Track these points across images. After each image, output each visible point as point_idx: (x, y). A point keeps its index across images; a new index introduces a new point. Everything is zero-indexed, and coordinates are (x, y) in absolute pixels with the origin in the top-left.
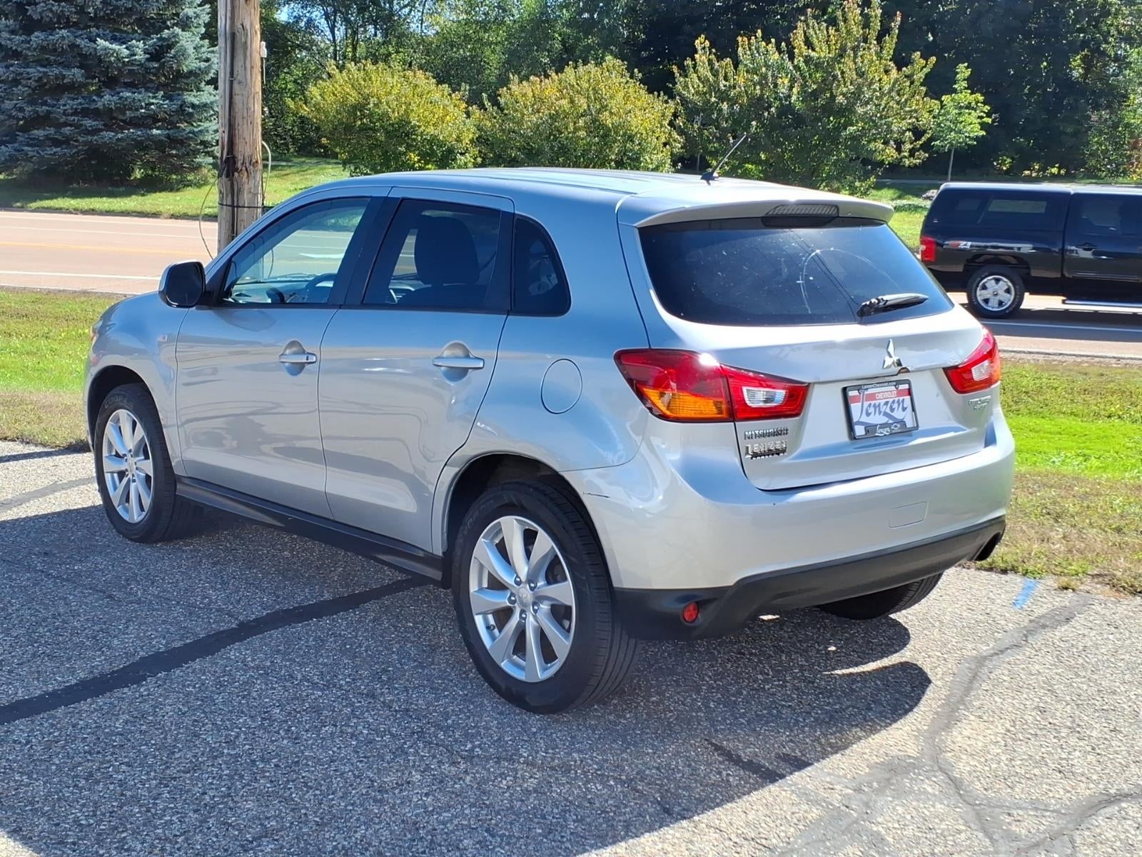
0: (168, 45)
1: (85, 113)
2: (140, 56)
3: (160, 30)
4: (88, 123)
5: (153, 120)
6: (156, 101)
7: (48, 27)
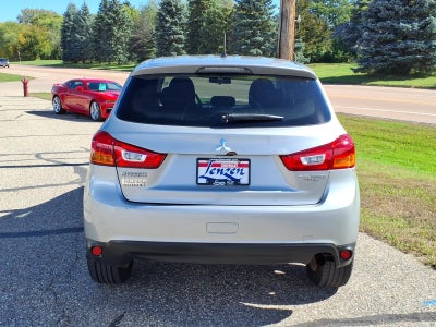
0: (428, 23)
1: (393, 50)
2: (416, 28)
3: (425, 18)
4: (393, 54)
5: (419, 52)
6: (421, 45)
7: (384, 20)
